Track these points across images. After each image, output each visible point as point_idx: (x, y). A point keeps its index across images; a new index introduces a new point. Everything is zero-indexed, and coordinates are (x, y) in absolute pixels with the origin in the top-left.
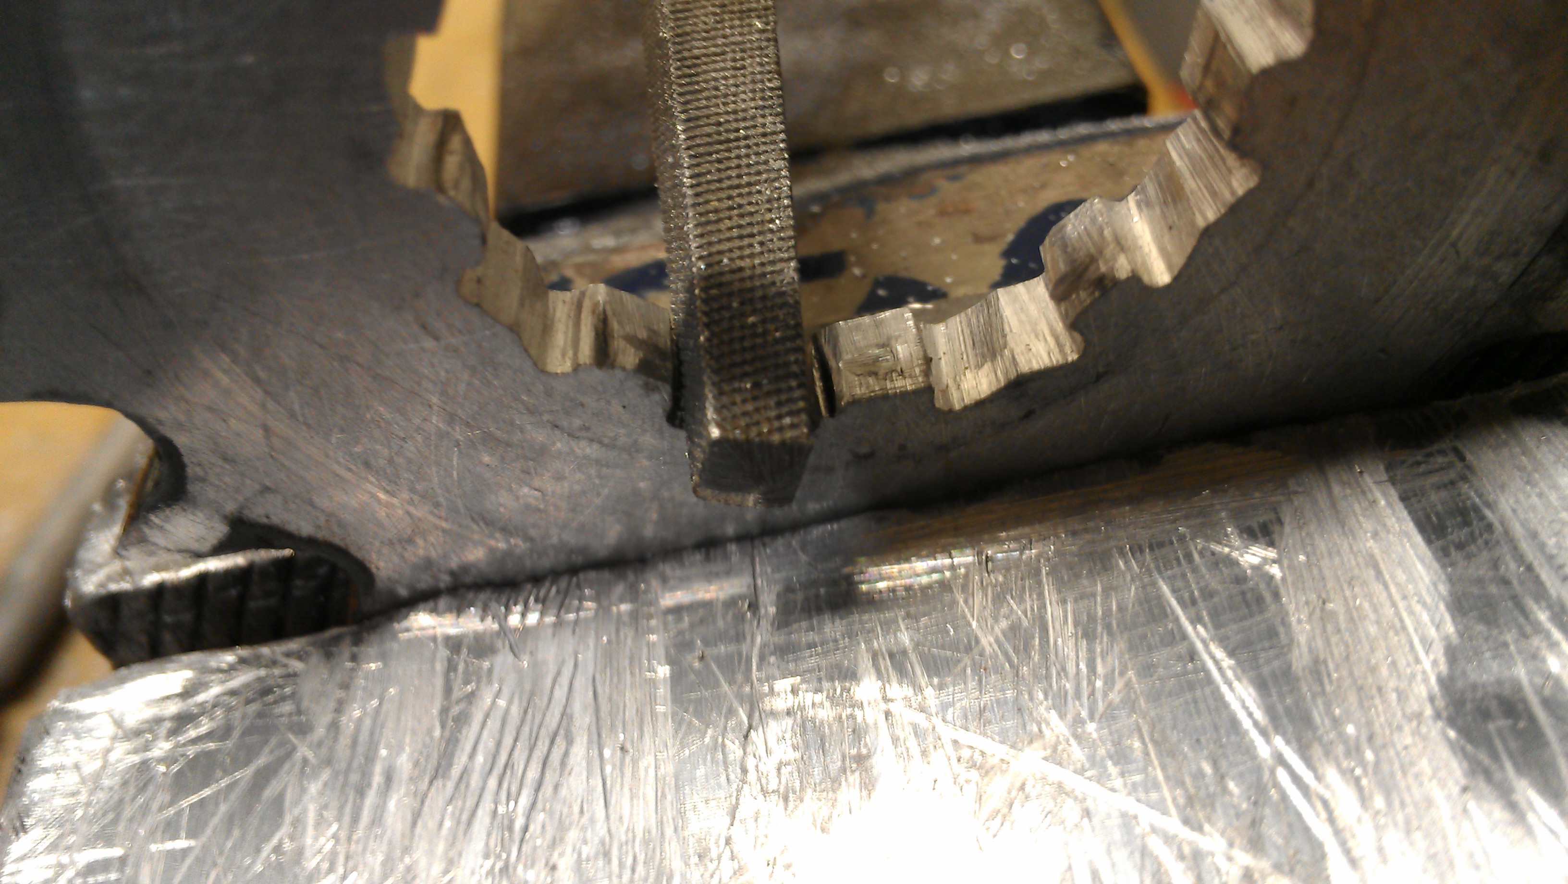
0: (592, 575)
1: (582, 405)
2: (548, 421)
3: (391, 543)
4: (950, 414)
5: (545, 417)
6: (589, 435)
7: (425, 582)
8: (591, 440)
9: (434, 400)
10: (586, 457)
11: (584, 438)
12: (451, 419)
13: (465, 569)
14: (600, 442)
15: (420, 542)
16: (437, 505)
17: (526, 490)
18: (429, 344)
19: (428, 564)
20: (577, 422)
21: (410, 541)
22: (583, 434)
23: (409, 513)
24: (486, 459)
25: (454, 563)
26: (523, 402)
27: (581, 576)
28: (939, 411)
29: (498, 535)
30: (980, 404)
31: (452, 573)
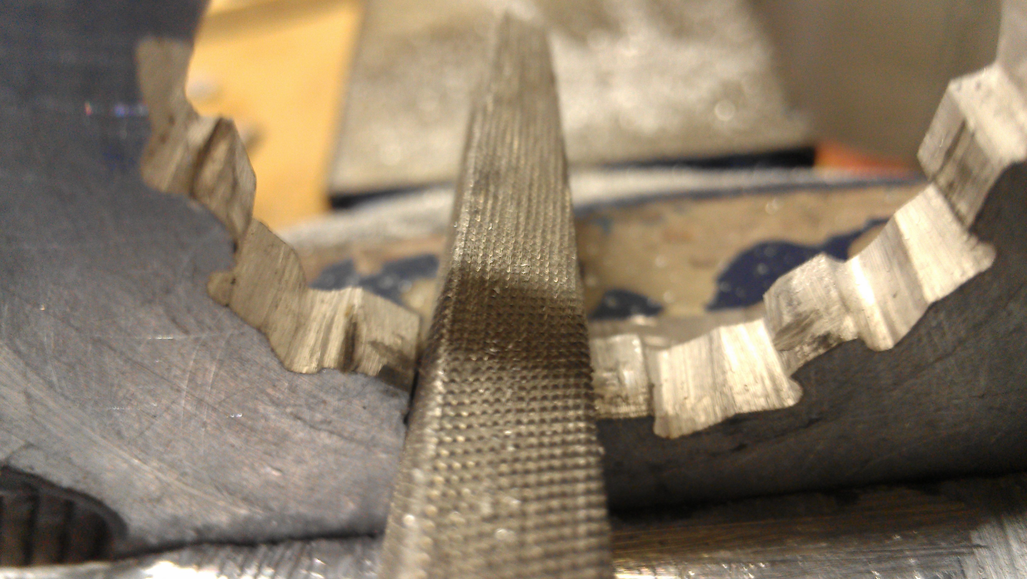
0: (324, 544)
1: (324, 402)
2: (291, 413)
3: (142, 500)
4: (666, 442)
5: (289, 410)
6: (330, 428)
7: (172, 535)
8: (331, 433)
9: (184, 385)
10: (325, 446)
11: (325, 430)
12: (200, 402)
13: (209, 528)
14: (340, 435)
15: (168, 502)
16: (184, 474)
17: (269, 469)
18: (180, 337)
19: (175, 521)
20: (319, 417)
21: (159, 500)
22: (324, 426)
23: (157, 478)
24: (232, 440)
25: (199, 523)
26: (268, 395)
27: (314, 544)
28: (657, 438)
29: (241, 504)
30: (697, 435)
31: (198, 531)
